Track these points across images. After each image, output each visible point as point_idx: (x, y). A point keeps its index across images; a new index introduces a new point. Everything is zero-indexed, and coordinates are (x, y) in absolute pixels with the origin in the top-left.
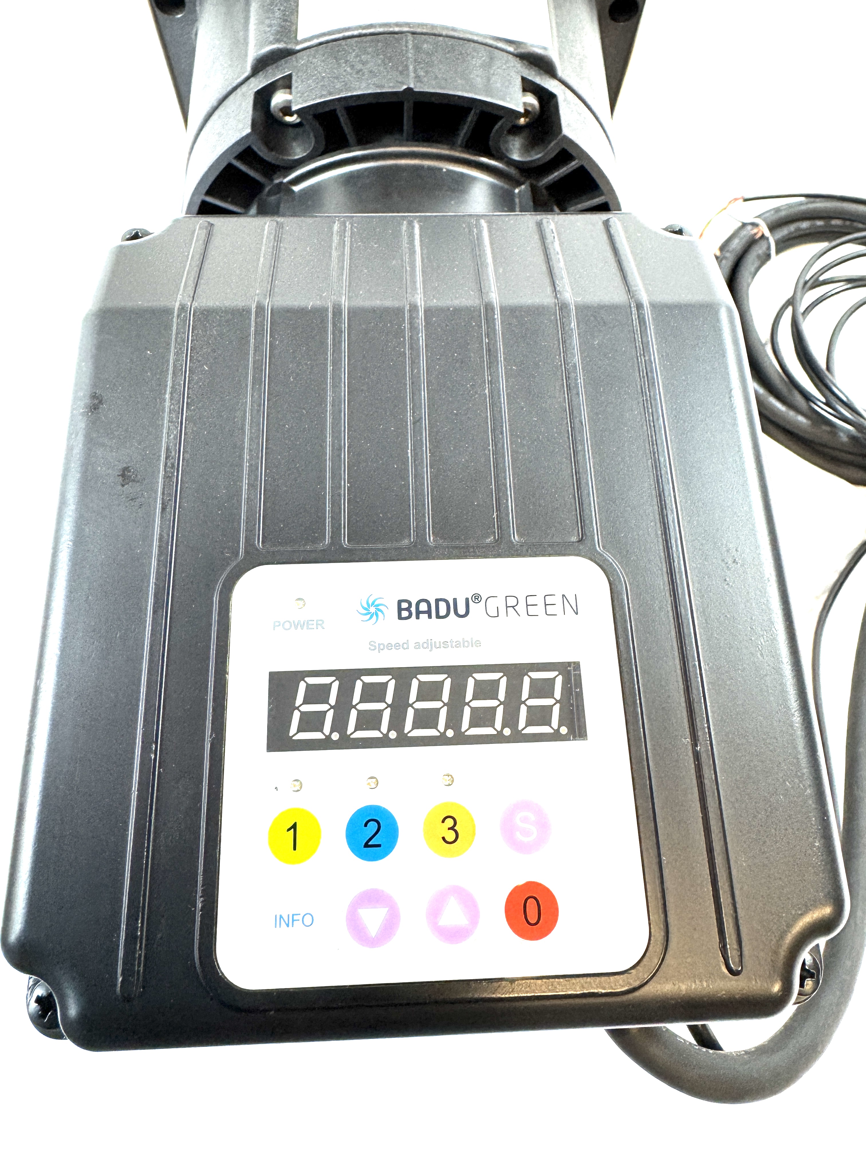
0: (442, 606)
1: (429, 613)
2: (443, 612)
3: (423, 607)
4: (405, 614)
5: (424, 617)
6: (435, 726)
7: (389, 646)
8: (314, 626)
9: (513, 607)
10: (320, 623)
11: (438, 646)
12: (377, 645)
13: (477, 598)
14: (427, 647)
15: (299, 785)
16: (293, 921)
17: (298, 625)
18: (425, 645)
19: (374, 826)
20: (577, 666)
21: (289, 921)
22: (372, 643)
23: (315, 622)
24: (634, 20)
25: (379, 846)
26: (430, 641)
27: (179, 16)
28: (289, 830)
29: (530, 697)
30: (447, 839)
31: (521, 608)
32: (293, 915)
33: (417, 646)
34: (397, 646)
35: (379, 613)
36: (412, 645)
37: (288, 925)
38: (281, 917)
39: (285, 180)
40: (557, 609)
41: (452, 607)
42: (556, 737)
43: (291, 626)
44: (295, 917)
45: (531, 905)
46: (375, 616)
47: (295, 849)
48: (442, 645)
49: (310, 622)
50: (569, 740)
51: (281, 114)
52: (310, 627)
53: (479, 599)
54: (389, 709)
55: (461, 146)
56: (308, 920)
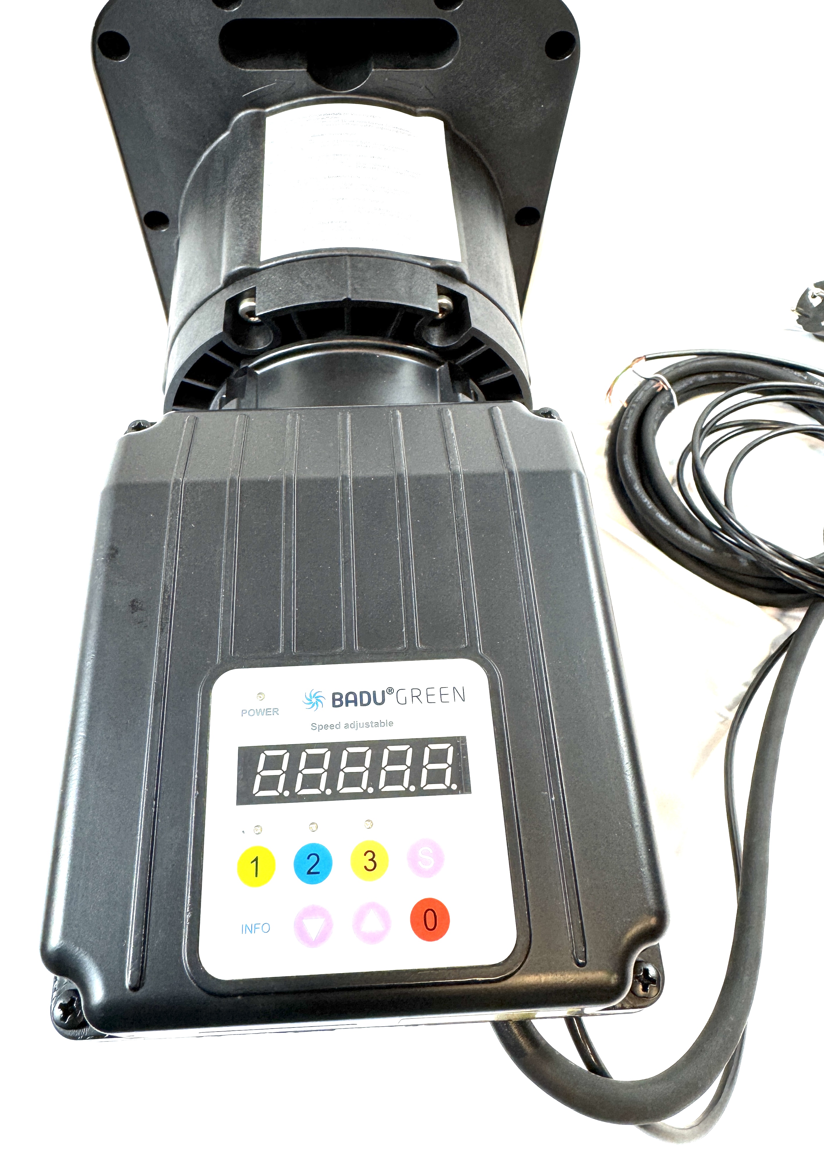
0: (365, 697)
1: (355, 701)
2: (365, 700)
3: (351, 698)
4: (338, 703)
5: (352, 705)
6: (360, 785)
7: (326, 727)
8: (272, 713)
9: (417, 697)
10: (276, 711)
11: (361, 725)
12: (317, 726)
13: (390, 690)
14: (354, 727)
15: (258, 829)
16: (255, 928)
17: (258, 712)
18: (352, 726)
19: (314, 858)
20: (464, 739)
21: (252, 929)
22: (313, 725)
23: (272, 710)
24: (537, 225)
25: (318, 873)
26: (356, 723)
27: (164, 230)
28: (252, 862)
29: (430, 763)
30: (369, 868)
31: (423, 697)
32: (255, 925)
33: (347, 726)
34: (332, 726)
35: (319, 703)
36: (343, 725)
37: (251, 932)
38: (246, 926)
39: (250, 366)
40: (450, 698)
41: (372, 698)
42: (449, 791)
43: (254, 712)
44: (257, 926)
45: (430, 915)
46: (315, 704)
47: (256, 876)
48: (365, 726)
49: (268, 710)
50: (458, 794)
51: (247, 316)
52: (268, 713)
53: (392, 691)
54: (326, 773)
55: (391, 337)
56: (266, 927)
